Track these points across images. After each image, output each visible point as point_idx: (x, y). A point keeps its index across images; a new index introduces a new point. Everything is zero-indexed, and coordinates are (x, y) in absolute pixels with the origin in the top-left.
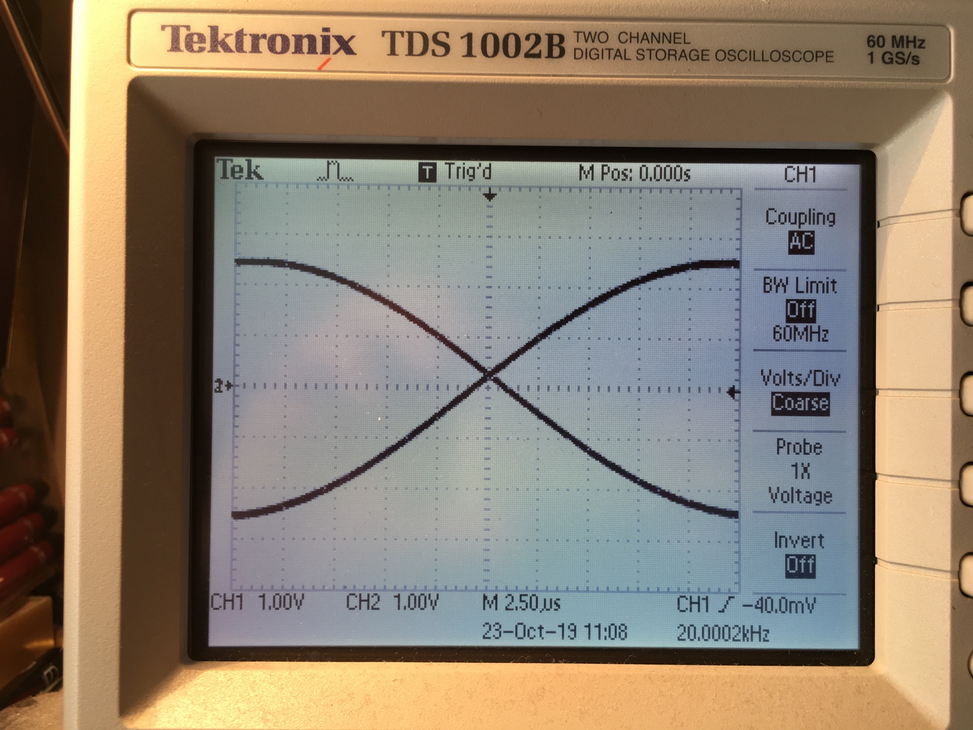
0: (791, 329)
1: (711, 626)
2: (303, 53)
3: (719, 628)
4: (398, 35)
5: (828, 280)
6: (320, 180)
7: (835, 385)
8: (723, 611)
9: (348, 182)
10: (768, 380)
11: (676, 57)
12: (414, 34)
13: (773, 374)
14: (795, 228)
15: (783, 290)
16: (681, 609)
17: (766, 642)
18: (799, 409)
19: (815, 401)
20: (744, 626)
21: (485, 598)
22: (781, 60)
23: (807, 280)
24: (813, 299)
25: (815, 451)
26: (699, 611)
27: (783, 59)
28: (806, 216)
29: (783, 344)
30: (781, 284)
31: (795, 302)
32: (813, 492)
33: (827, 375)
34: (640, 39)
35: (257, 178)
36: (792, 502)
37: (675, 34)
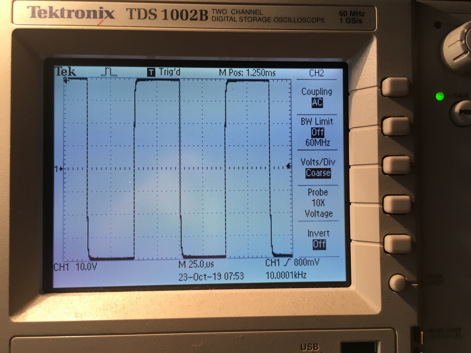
0: (313, 140)
1: (281, 272)
2: (91, 18)
3: (284, 273)
4: (133, 10)
5: (329, 119)
6: (102, 76)
7: (333, 165)
8: (286, 265)
9: (115, 77)
10: (304, 163)
11: (256, 20)
12: (141, 10)
13: (306, 160)
14: (315, 96)
15: (310, 124)
16: (267, 265)
17: (305, 279)
18: (317, 176)
19: (324, 172)
20: (295, 272)
21: (180, 262)
22: (302, 21)
23: (320, 119)
24: (323, 127)
25: (325, 194)
26: (275, 265)
27: (303, 21)
28: (319, 91)
29: (310, 147)
30: (309, 121)
31: (315, 129)
32: (324, 212)
33: (329, 161)
34: (241, 12)
35: (73, 75)
36: (315, 216)
37: (256, 10)
